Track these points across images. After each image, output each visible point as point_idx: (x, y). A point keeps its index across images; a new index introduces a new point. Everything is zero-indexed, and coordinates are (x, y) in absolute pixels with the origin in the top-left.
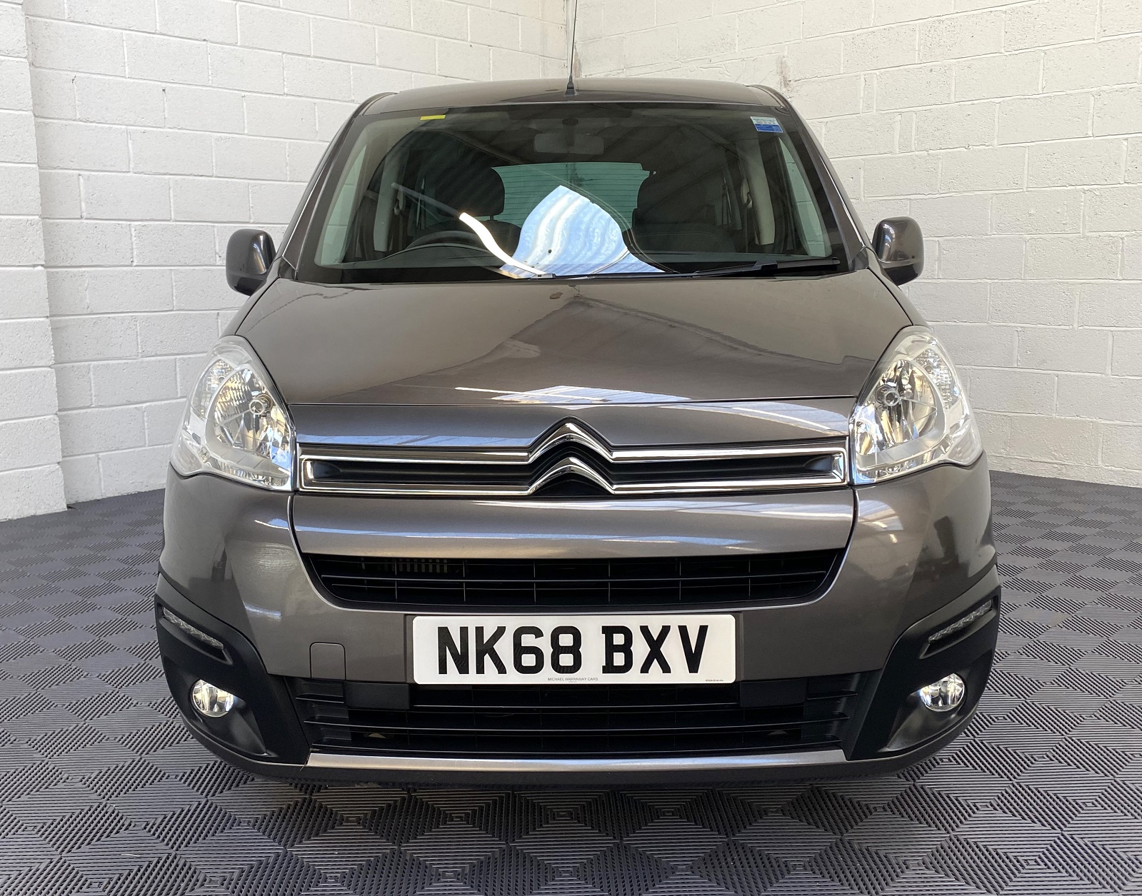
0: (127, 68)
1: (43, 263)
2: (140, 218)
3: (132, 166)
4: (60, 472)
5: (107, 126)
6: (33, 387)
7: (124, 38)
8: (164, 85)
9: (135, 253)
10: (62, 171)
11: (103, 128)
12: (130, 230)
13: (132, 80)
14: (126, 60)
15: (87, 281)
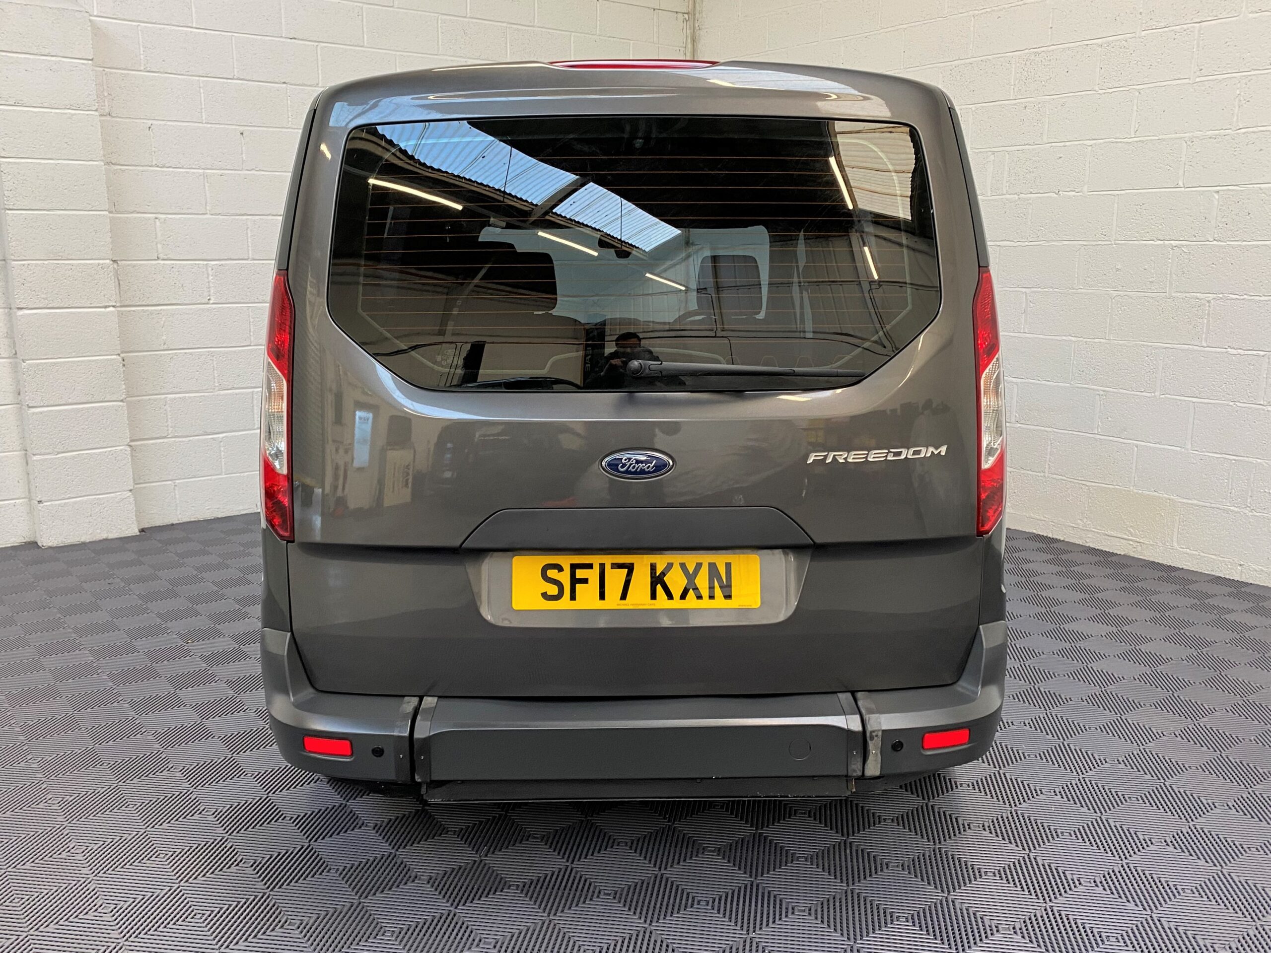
0: (203, 114)
1: (115, 304)
2: (217, 258)
3: (208, 208)
4: (131, 500)
5: (184, 170)
6: (104, 421)
7: (202, 85)
8: (242, 129)
9: (211, 292)
10: (139, 215)
11: (179, 173)
12: (207, 270)
13: (209, 126)
14: (203, 106)
15: (163, 319)
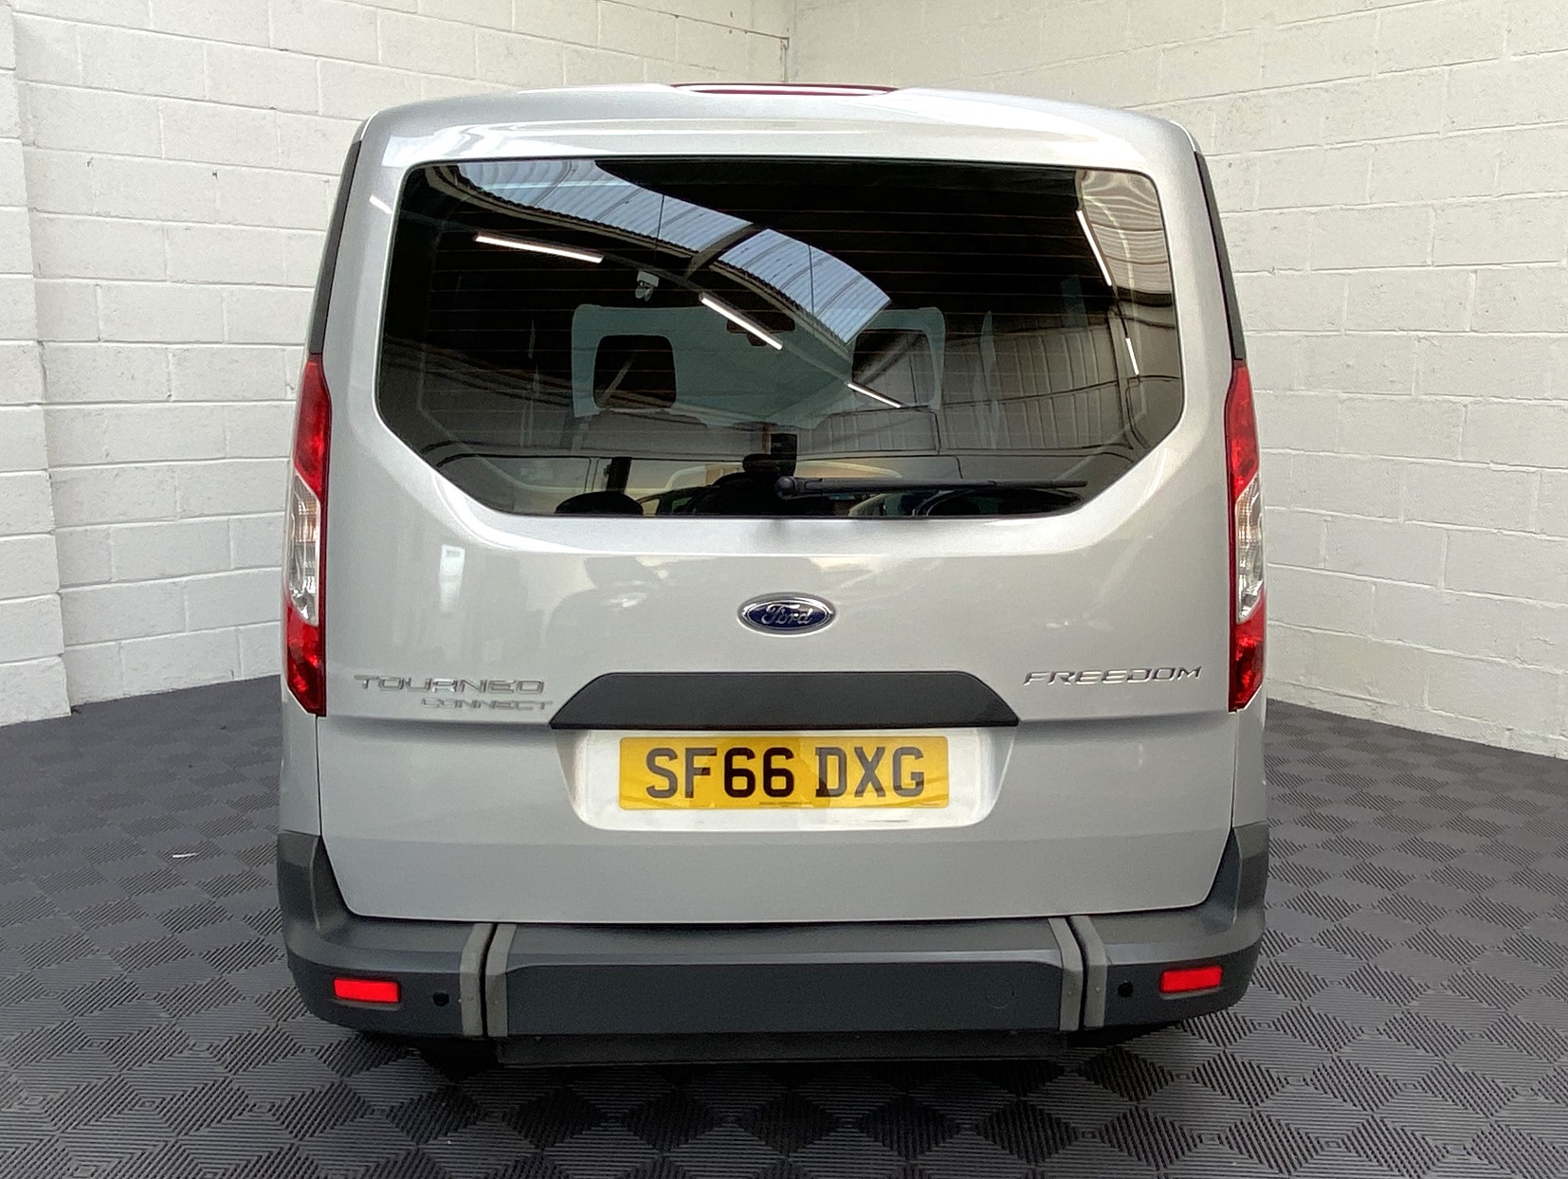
0: (163, 146)
1: (39, 401)
2: (181, 340)
3: (168, 273)
4: (61, 668)
5: (135, 221)
6: (25, 560)
7: (161, 108)
8: (215, 168)
9: (174, 383)
10: (73, 281)
11: (129, 224)
12: (167, 356)
13: (171, 162)
14: (163, 137)
15: (106, 421)
